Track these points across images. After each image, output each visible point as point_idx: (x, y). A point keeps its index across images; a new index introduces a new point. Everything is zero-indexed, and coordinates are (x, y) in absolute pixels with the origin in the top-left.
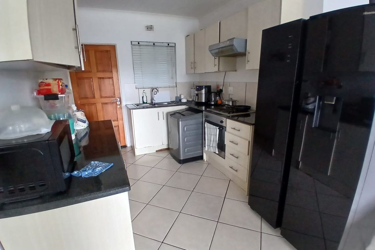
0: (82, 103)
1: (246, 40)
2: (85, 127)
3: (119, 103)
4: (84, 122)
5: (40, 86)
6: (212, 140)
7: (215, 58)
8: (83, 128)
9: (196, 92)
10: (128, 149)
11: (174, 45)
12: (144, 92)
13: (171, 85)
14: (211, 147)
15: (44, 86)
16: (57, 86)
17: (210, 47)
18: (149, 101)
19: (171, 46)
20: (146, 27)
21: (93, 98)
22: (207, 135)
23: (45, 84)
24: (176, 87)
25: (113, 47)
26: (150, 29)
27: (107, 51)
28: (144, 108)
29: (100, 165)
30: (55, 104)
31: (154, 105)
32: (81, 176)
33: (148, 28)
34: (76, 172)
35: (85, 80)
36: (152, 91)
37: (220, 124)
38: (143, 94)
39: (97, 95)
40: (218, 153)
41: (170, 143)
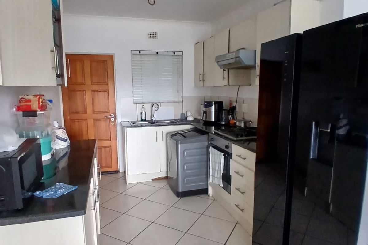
0: (71, 119)
1: (256, 51)
2: (66, 146)
3: (114, 120)
4: (65, 141)
5: (20, 102)
6: (217, 169)
7: (224, 71)
8: (63, 147)
9: (204, 109)
10: (121, 175)
11: (181, 53)
12: (143, 107)
13: (176, 99)
14: (216, 179)
15: (25, 102)
16: (38, 102)
17: (217, 57)
18: (148, 118)
19: (178, 55)
20: (149, 34)
21: (85, 113)
22: (212, 163)
23: (25, 100)
24: (182, 102)
25: (111, 57)
26: (153, 37)
27: (104, 62)
28: (142, 126)
29: (64, 187)
30: (35, 121)
31: (153, 123)
32: (42, 196)
33: (151, 35)
34: (38, 193)
35: (78, 93)
36: (153, 106)
37: (226, 150)
38: (141, 110)
39: (89, 110)
40: (223, 186)
41: (168, 171)
